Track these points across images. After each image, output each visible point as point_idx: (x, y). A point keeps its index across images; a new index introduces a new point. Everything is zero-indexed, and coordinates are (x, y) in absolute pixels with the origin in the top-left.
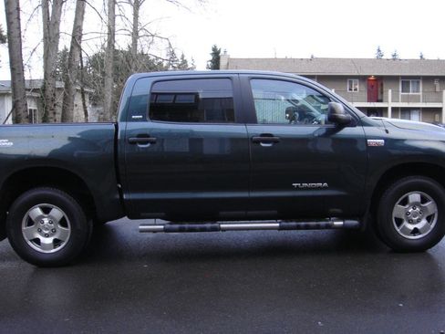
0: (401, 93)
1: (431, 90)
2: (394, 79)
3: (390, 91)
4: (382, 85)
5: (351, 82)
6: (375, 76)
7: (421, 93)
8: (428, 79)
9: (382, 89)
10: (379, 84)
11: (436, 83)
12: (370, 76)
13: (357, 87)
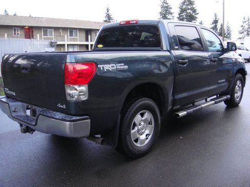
0: (43, 36)
1: (59, 34)
2: (39, 28)
3: (38, 35)
4: (32, 32)
5: (15, 29)
6: (28, 26)
7: (53, 37)
8: (57, 29)
9: (33, 34)
10: (31, 31)
11: (61, 31)
12: (26, 26)
13: (19, 32)
